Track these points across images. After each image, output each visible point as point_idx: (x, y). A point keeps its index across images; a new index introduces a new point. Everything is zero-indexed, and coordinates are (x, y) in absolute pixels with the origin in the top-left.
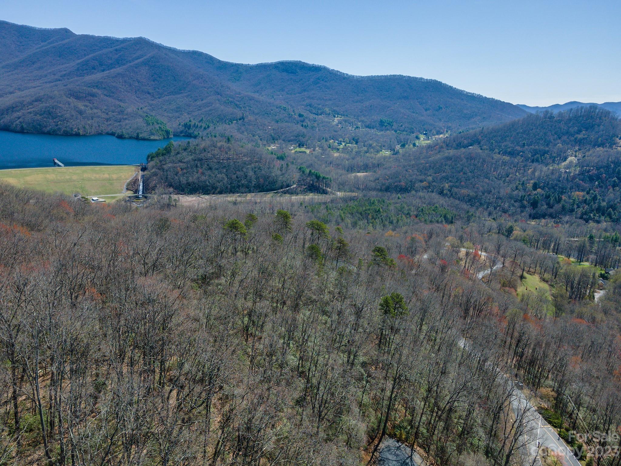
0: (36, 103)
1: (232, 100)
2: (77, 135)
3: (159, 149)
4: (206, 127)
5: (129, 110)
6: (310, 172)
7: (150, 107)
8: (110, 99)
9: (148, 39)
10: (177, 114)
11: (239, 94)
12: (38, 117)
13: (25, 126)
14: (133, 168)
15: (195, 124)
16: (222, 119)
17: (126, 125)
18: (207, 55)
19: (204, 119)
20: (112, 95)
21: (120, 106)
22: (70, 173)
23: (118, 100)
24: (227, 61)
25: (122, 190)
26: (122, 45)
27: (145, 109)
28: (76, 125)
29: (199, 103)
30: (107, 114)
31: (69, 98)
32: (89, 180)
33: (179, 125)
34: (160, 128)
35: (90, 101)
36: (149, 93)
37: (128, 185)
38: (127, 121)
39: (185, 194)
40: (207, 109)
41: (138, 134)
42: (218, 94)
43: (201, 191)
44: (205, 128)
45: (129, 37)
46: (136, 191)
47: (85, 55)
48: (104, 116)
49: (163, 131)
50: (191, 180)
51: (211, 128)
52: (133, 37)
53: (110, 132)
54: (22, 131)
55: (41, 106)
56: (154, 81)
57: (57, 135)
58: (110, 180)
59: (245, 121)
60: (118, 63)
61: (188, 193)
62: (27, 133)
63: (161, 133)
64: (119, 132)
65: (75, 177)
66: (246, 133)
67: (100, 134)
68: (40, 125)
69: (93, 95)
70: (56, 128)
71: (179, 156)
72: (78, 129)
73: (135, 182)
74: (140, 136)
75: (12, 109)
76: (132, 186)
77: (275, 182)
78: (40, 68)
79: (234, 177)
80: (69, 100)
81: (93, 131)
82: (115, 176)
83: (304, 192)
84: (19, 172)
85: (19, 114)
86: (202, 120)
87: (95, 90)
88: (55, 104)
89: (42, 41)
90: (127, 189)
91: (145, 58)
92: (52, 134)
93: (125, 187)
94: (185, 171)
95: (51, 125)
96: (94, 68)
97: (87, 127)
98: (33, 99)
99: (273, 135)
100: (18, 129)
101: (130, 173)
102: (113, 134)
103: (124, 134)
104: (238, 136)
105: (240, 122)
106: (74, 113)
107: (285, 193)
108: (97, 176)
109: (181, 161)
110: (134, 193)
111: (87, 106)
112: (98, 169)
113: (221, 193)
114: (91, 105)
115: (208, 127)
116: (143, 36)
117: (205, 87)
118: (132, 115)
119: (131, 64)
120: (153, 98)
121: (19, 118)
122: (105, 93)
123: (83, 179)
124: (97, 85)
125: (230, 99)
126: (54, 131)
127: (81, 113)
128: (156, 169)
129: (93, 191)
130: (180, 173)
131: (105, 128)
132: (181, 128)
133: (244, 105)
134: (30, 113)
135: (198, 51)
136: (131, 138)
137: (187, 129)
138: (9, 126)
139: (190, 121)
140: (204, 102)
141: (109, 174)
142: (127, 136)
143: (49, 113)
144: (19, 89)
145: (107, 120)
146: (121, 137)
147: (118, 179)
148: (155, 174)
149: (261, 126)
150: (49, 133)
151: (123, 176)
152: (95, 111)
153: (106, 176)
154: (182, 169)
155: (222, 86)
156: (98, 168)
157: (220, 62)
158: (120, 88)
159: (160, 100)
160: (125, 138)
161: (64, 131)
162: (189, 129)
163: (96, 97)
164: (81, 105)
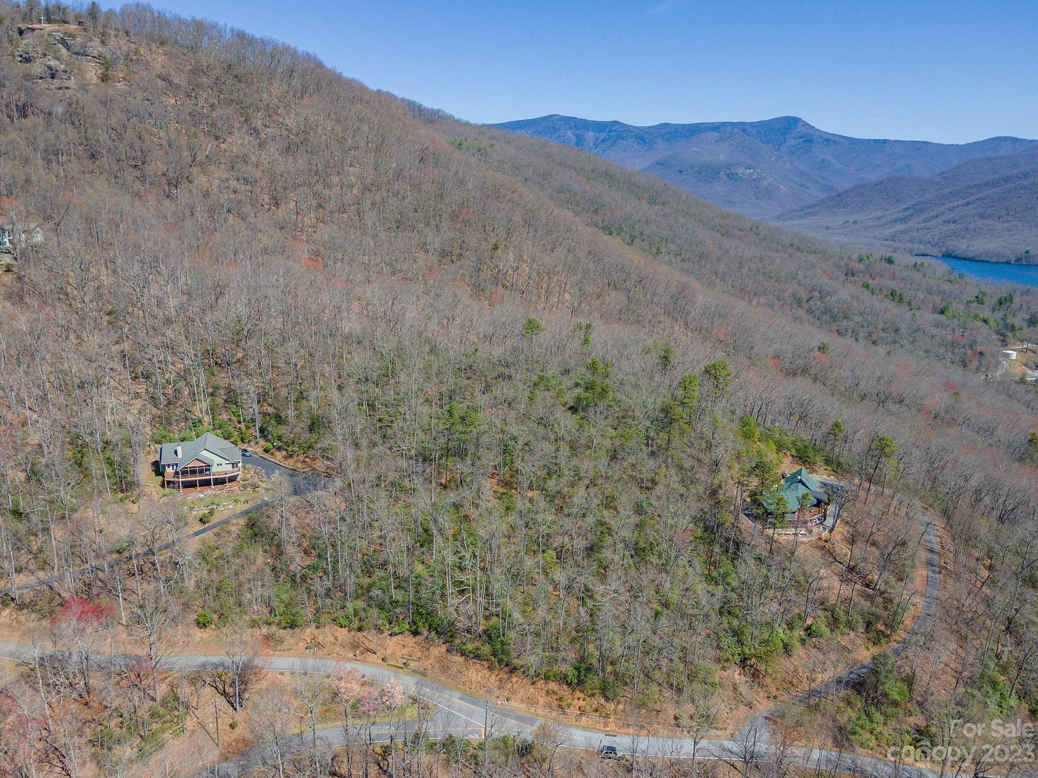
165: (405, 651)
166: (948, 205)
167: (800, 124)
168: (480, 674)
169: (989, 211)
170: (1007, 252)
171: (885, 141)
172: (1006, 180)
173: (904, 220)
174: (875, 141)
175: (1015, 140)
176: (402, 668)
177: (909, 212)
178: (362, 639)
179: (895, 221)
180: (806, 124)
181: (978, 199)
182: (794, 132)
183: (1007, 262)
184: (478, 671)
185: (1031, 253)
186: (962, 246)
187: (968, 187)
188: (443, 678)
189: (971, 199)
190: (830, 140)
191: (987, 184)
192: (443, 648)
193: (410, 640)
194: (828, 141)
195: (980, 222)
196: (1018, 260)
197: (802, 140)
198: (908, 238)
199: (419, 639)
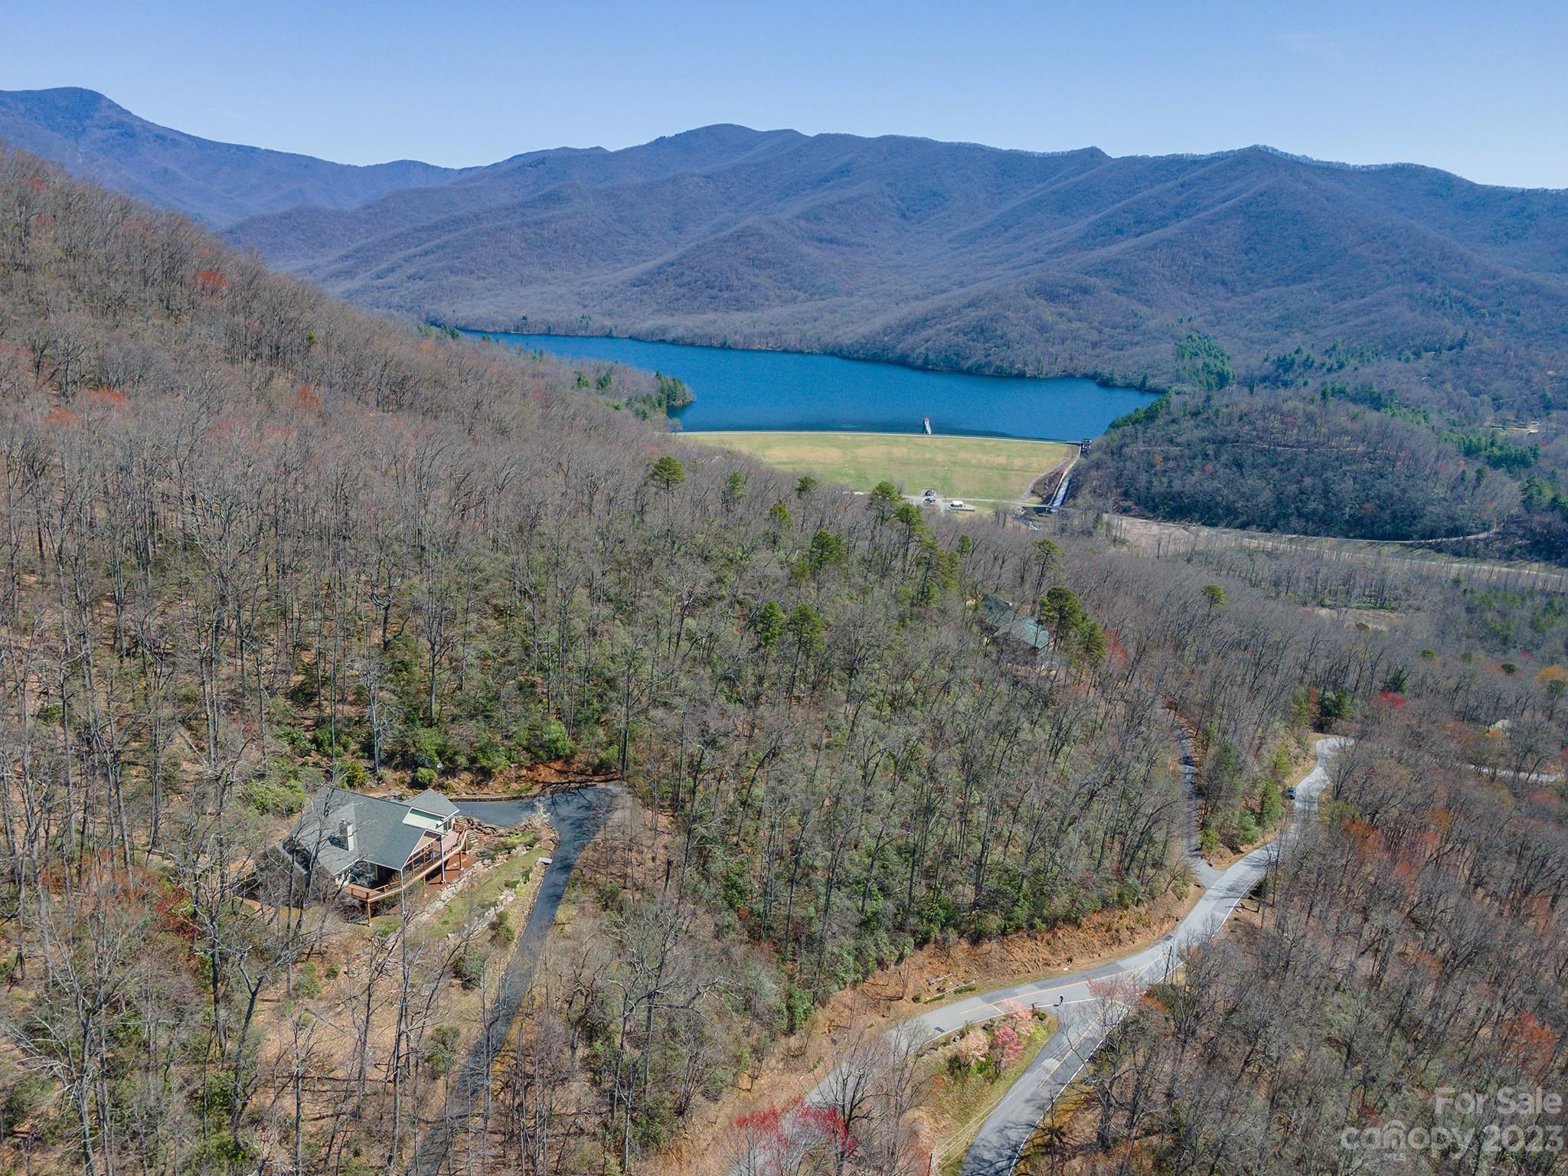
0: (965, 311)
1: (1460, 294)
2: (1021, 376)
3: (1137, 410)
4: (1335, 366)
5: (1152, 324)
6: (1554, 500)
7: (1213, 318)
8: (1123, 299)
9: (1273, 149)
10: (1275, 334)
11: (1495, 275)
12: (961, 339)
13: (931, 356)
14: (1064, 448)
15: (1308, 358)
16: (1390, 347)
17: (1131, 356)
18: (1436, 171)
19: (1340, 347)
20: (1130, 288)
21: (1136, 315)
22: (937, 447)
23: (1140, 300)
24: (1495, 184)
25: (1022, 492)
26: (1201, 172)
27: (1198, 322)
28: (1025, 355)
29: (1346, 305)
30: (1100, 332)
31: (1033, 298)
32: (966, 464)
33: (1266, 360)
34: (1206, 365)
35: (1074, 305)
36: (1224, 283)
37: (1038, 483)
38: (1138, 349)
39: (1155, 518)
40: (1363, 320)
41: (1145, 378)
42: (1422, 280)
43: (1197, 516)
44: (1329, 370)
45: (1226, 150)
46: (1049, 499)
47: (1113, 203)
48: (1094, 336)
49: (1210, 372)
50: (1177, 485)
51: (1348, 369)
52: (1236, 149)
53: (1091, 372)
54: (926, 367)
55: (973, 314)
56: (1247, 253)
57: (983, 375)
58: (1005, 469)
59: (1464, 352)
60: (1178, 215)
61: (1164, 518)
62: (933, 370)
63: (1203, 377)
64: (1106, 373)
65: (941, 457)
66: (1448, 386)
67: (1069, 376)
68: (958, 355)
69: (1085, 291)
70: (984, 361)
71: (1174, 427)
72: (1025, 364)
73: (1053, 479)
74: (1150, 383)
75: (924, 322)
76: (1045, 488)
77: (1415, 518)
78: (1016, 238)
79: (1293, 488)
80: (1030, 301)
81: (1057, 369)
82: (1018, 462)
83: (1508, 556)
84: (849, 438)
85: (930, 332)
86: (1334, 348)
87: (1092, 280)
88: (1000, 310)
89: (1038, 183)
90: (1032, 492)
91: (1245, 195)
92: (975, 373)
93: (1031, 486)
94: (1171, 464)
95: (977, 355)
96: (1120, 231)
97: (1045, 361)
98: (966, 301)
99: (1549, 395)
100: (919, 362)
101: (1053, 460)
102: (1092, 377)
103: (1116, 376)
104: (1421, 391)
105: (1446, 355)
106: (1028, 329)
107: (1440, 551)
108: (984, 458)
109: (1171, 441)
110: (1043, 503)
111: (1061, 315)
112: (991, 444)
113: (1243, 526)
114: (1071, 313)
115: (1341, 366)
116: (1261, 143)
117: (1386, 262)
118: (1155, 334)
119: (1201, 215)
120: (1230, 294)
121: (927, 341)
122: (1117, 285)
123: (955, 463)
124: (1104, 269)
125: (1454, 292)
126: (979, 367)
127: (1043, 328)
128: (1106, 453)
129: (963, 488)
130: (1158, 468)
131: (1086, 363)
132: (1269, 368)
133: (1494, 310)
134: (949, 330)
135: (1408, 165)
136: (1128, 387)
137: (1281, 371)
138: (908, 356)
139: (1297, 352)
140: (1362, 301)
141: (1008, 457)
142: (1120, 381)
143: (981, 331)
144: (961, 284)
145: (1094, 345)
146: (1106, 384)
147: (1022, 469)
148: (1098, 466)
149: (1521, 367)
150: (969, 372)
151: (1035, 465)
152: (1075, 325)
153: (1002, 460)
154: (1166, 459)
155: (1443, 257)
156: (991, 442)
157: (1472, 186)
158: (1155, 272)
159: (1245, 299)
160: (1115, 386)
161: (998, 367)
162: (1286, 371)
163: (1091, 294)
164: (1048, 313)
165: (926, 975)
166: (401, 254)
167: (104, 103)
168: (1026, 950)
169: (457, 264)
170: (501, 318)
171: (253, 150)
172: (457, 222)
173: (350, 274)
174: (239, 148)
175: (426, 167)
176: (942, 997)
177: (351, 262)
178: (872, 990)
179: (336, 275)
180: (112, 105)
181: (438, 247)
182: (97, 115)
183: (506, 333)
184: (1021, 948)
185: (530, 320)
186: (446, 310)
187: (416, 230)
188: (992, 980)
189: (427, 246)
190: (166, 139)
191: (436, 227)
192: (965, 944)
193: (921, 957)
194: (163, 138)
195: (453, 279)
196: (517, 329)
197: (114, 131)
198: (369, 300)
199: (929, 948)
